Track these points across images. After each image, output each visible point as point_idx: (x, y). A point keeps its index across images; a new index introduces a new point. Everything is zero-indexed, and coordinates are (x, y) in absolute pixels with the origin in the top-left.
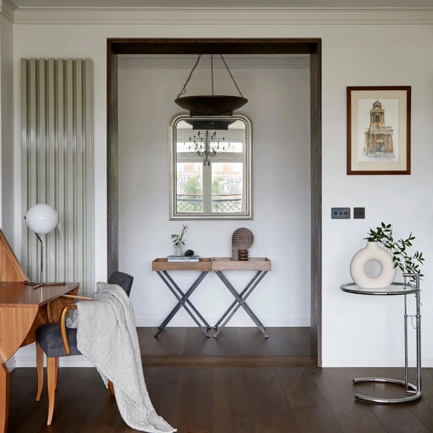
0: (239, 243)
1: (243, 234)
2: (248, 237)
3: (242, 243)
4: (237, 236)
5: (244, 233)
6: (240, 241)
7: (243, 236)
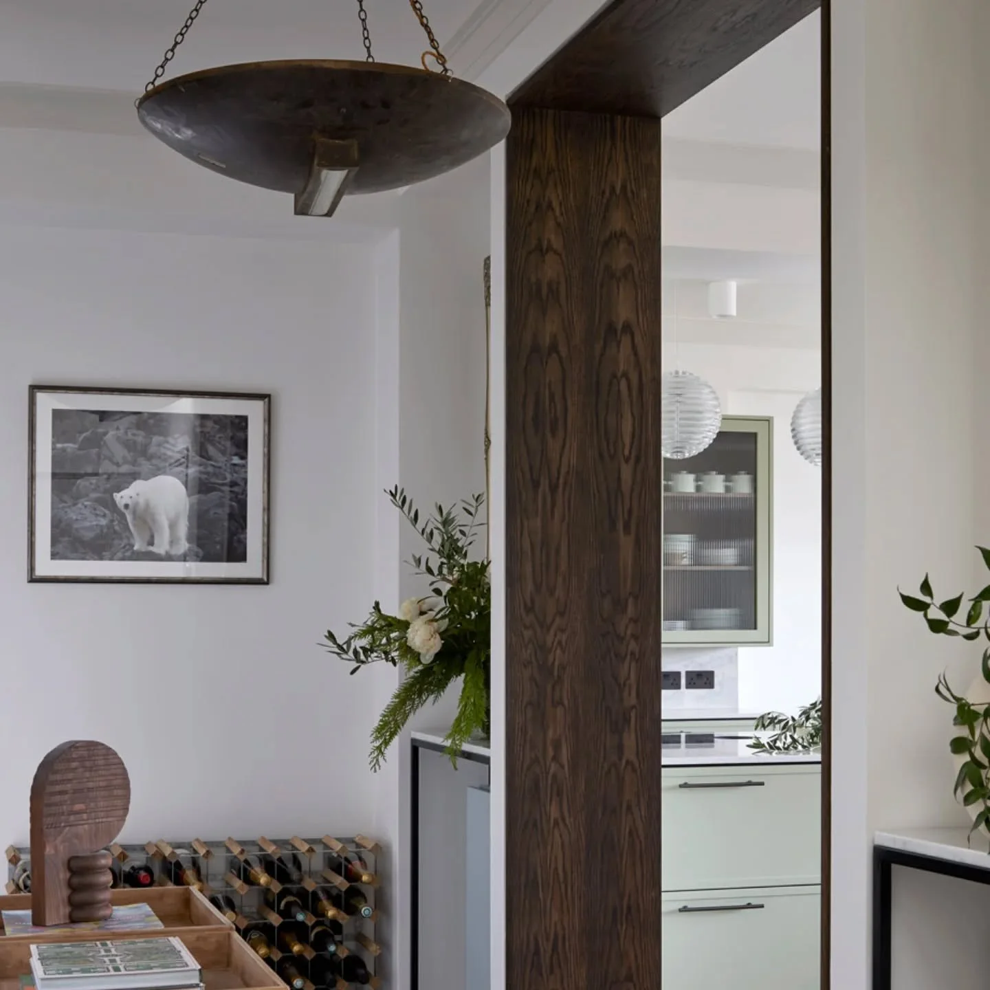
0: (72, 818)
1: (87, 774)
2: (107, 788)
3: (85, 816)
4: (62, 782)
5: (90, 769)
6: (78, 807)
7: (91, 785)
